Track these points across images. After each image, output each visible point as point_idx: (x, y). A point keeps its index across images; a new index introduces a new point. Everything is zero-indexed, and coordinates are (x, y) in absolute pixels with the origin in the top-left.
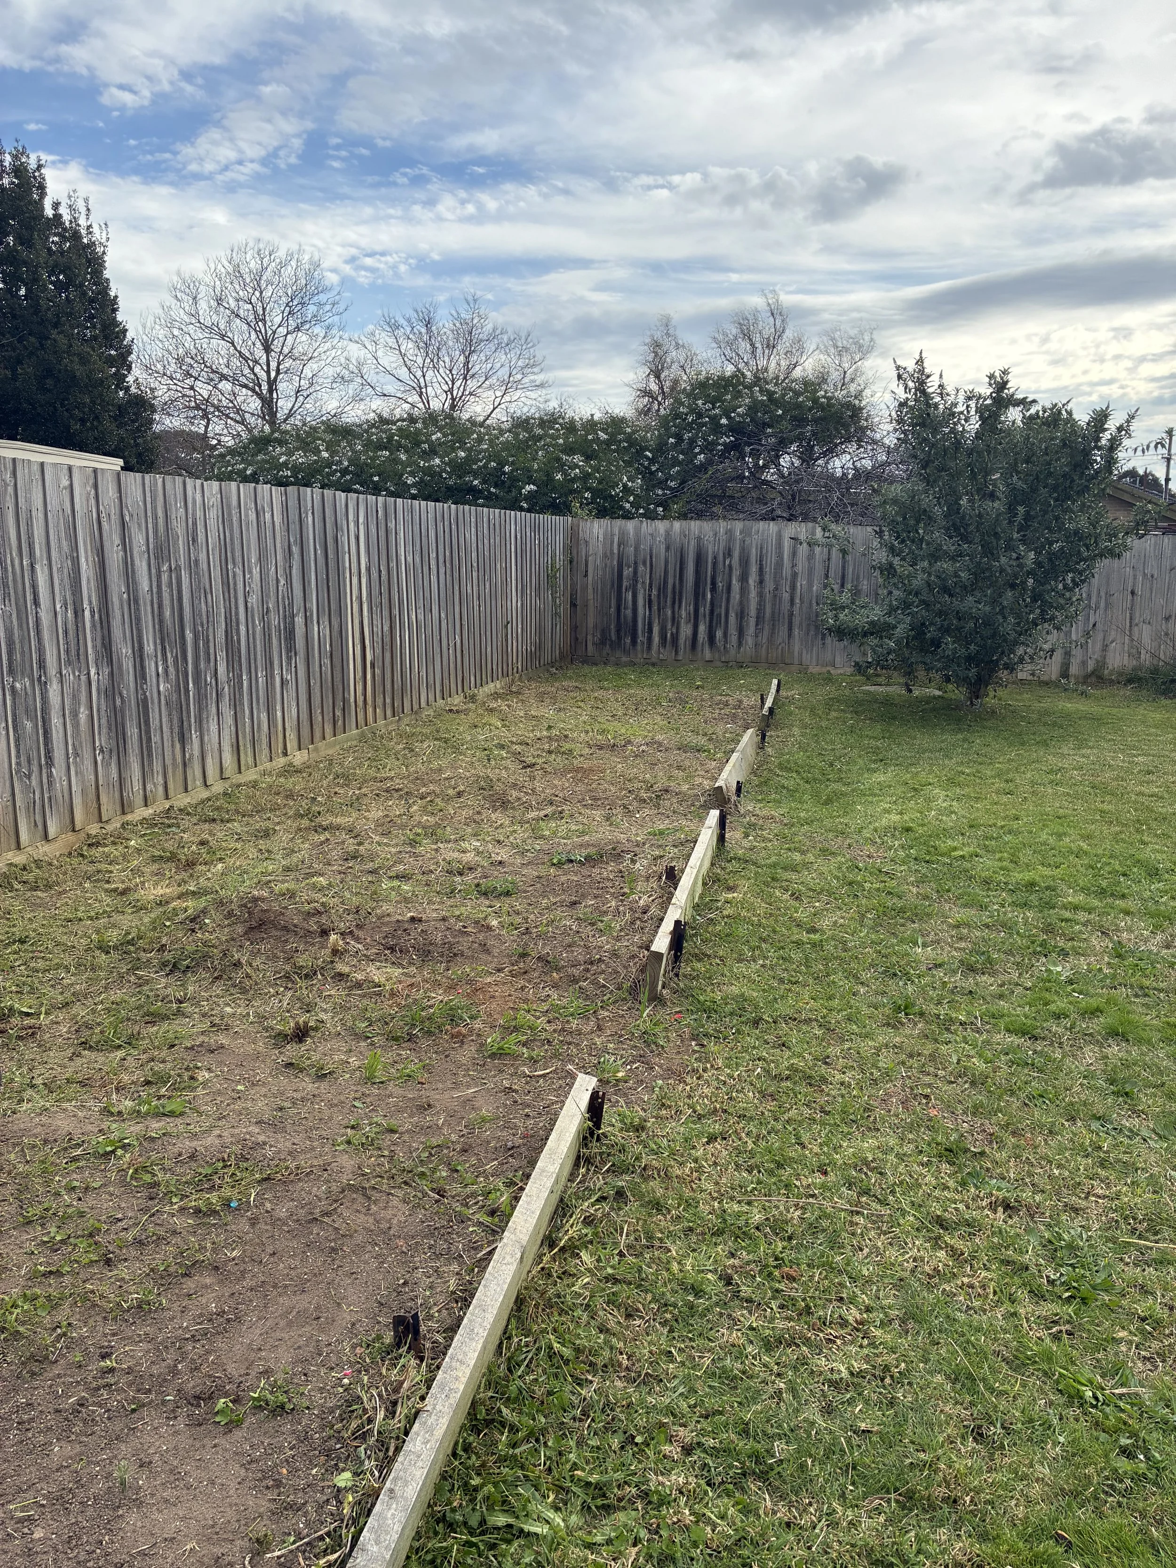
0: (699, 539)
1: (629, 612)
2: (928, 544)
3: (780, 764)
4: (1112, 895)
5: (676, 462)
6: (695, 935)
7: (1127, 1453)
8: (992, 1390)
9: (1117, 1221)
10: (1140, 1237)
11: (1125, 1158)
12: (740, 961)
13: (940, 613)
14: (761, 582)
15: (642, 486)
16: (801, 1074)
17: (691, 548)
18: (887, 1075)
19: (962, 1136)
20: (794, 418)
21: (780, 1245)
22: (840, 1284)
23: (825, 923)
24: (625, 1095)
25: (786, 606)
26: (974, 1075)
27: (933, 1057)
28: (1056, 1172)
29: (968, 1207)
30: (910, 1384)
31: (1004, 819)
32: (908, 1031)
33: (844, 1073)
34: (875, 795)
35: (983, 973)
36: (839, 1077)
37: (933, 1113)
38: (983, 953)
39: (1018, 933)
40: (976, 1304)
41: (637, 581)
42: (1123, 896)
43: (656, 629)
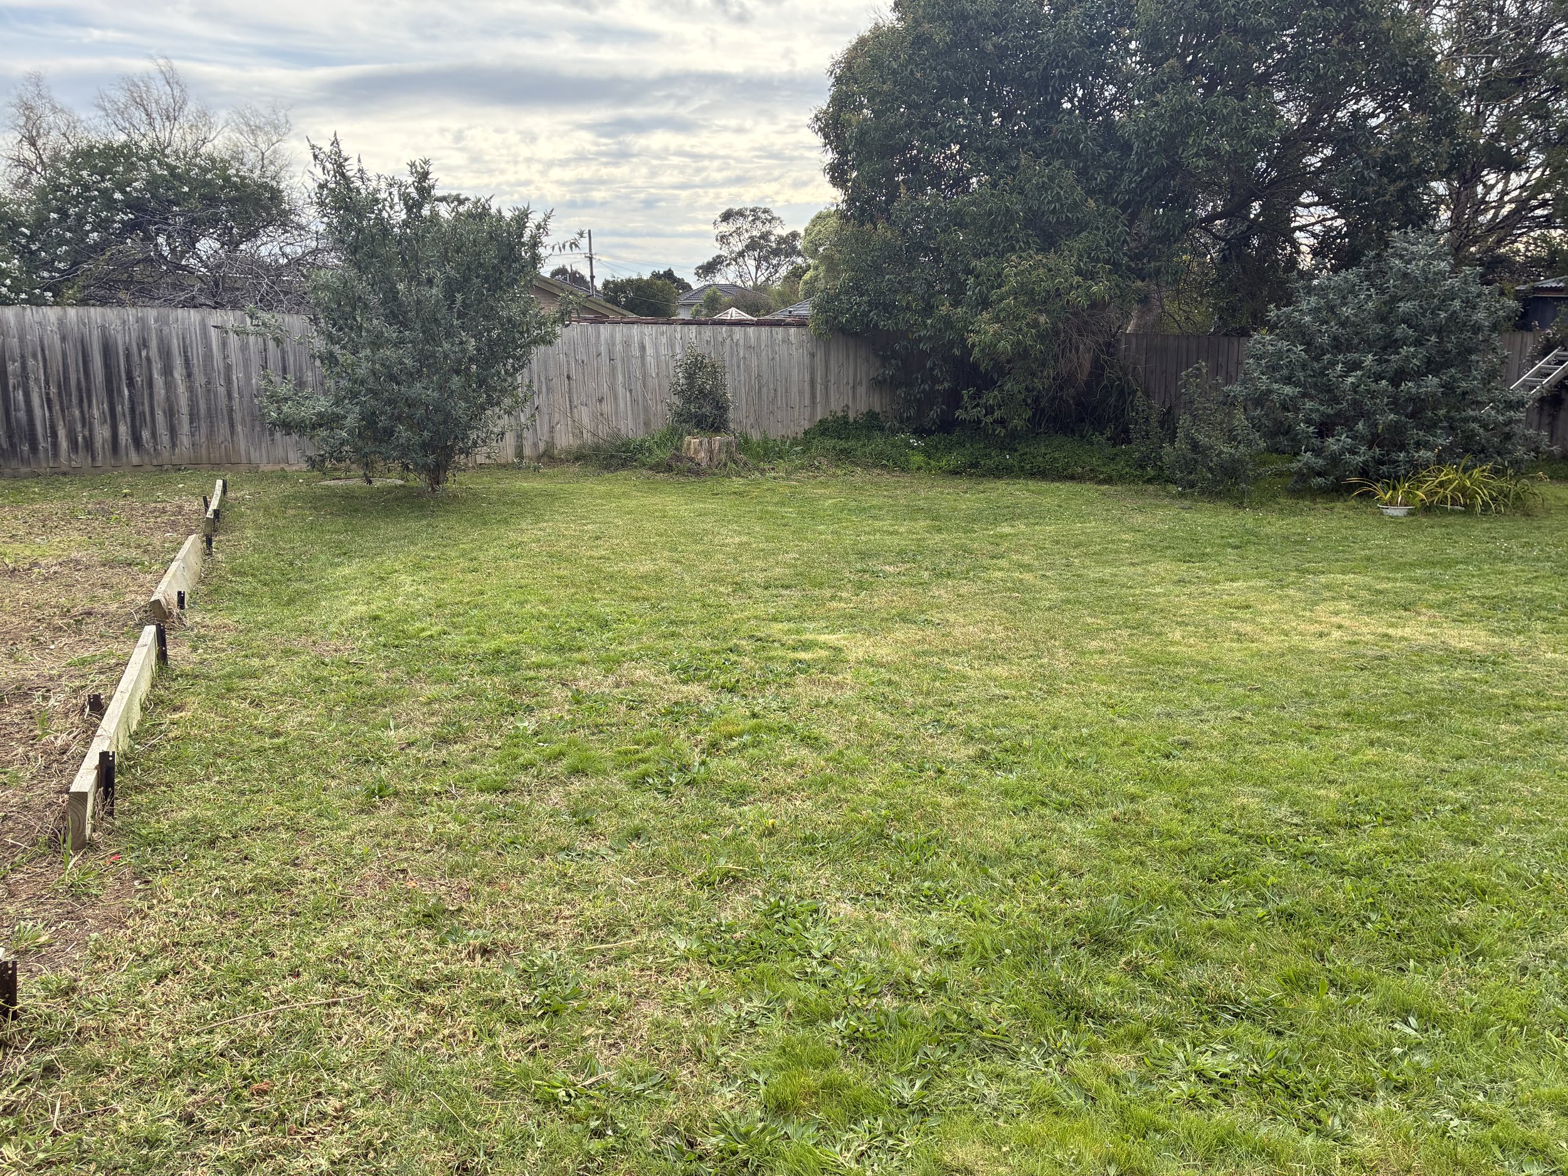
0: (103, 328)
1: (22, 415)
2: (368, 331)
3: (232, 569)
4: (570, 649)
5: (62, 241)
6: (134, 766)
7: (598, 1134)
8: (474, 1124)
9: (582, 935)
10: (602, 942)
11: (587, 877)
12: (191, 782)
13: (390, 402)
14: (189, 375)
15: (20, 268)
16: (266, 884)
17: (95, 338)
18: (363, 861)
19: (440, 898)
20: (203, 197)
21: (248, 1063)
22: (317, 1080)
23: (290, 725)
24: (51, 960)
25: (223, 402)
26: (449, 839)
27: (408, 833)
28: (528, 907)
29: (446, 964)
30: (395, 1149)
31: (470, 595)
32: (383, 814)
33: (315, 870)
34: (341, 589)
35: (456, 743)
36: (309, 875)
37: (411, 885)
38: (454, 724)
39: (487, 699)
40: (457, 1050)
41: (27, 378)
42: (579, 649)
43: (62, 433)
